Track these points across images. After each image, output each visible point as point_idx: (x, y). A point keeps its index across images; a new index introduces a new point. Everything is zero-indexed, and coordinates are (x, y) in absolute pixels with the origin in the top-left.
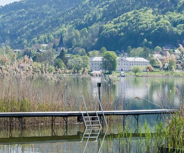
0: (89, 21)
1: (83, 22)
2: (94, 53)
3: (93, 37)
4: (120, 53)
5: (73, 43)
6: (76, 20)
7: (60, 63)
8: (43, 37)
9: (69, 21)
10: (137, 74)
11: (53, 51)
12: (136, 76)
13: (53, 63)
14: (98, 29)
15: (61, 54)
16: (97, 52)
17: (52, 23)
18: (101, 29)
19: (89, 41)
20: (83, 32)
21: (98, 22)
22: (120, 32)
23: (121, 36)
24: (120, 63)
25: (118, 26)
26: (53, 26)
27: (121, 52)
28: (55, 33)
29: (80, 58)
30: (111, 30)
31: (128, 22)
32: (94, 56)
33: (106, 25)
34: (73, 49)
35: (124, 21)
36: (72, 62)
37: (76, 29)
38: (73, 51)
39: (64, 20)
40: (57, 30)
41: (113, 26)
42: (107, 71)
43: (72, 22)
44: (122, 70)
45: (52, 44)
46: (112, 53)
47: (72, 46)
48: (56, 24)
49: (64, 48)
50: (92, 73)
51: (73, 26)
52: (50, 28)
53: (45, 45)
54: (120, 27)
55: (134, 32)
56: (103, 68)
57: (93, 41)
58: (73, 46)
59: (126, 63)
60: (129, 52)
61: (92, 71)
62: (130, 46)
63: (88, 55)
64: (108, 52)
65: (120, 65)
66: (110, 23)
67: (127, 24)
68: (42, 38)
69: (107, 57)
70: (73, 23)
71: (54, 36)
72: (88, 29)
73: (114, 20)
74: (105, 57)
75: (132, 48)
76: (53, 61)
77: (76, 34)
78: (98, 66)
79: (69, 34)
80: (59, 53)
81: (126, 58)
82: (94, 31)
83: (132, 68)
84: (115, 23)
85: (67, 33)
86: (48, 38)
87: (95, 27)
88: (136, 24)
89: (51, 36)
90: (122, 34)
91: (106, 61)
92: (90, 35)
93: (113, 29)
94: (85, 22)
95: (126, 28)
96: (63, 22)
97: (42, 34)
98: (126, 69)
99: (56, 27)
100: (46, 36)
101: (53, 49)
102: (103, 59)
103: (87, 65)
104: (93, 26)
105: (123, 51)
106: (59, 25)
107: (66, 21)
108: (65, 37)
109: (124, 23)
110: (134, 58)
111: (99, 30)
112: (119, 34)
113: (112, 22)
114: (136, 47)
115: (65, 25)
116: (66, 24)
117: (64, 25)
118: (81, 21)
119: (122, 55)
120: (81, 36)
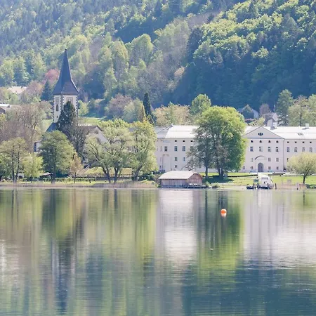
0: (158, 13)
1: (137, 17)
2: (172, 113)
3: (170, 61)
4: (256, 114)
5: (105, 82)
6: (116, 8)
7: (58, 146)
8: (10, 62)
9: (96, 12)
10: (309, 181)
11: (41, 107)
12: (308, 187)
13: (39, 145)
14: (186, 37)
15: (62, 115)
16: (180, 110)
17: (41, 18)
18: (196, 37)
19: (158, 77)
20: (136, 47)
21: (185, 15)
22: (255, 46)
23: (257, 58)
24: (256, 145)
25: (250, 27)
26: (44, 29)
27: (258, 111)
28: (51, 52)
29: (125, 131)
30: (226, 41)
31: (283, 13)
32: (171, 121)
33: (212, 25)
34: (106, 102)
35: (270, 12)
36: (99, 141)
37: (115, 37)
38: (107, 108)
39: (80, 10)
40: (56, 41)
41: (233, 27)
42: (213, 172)
43: (104, 16)
44: (261, 168)
45: (40, 87)
46: (229, 114)
47: (103, 91)
48: (52, 21)
49: (74, 97)
50: (163, 177)
51: (107, 29)
52: (34, 35)
53: (17, 90)
54: (255, 31)
55: (301, 46)
56: (200, 160)
57: (171, 76)
58: (106, 94)
59: (273, 145)
60: (283, 111)
61: (163, 172)
62: (287, 91)
63: (153, 120)
64: (217, 108)
65: (256, 152)
66: (225, 17)
67: (278, 20)
68: (8, 66)
69: (214, 125)
70: (106, 21)
71: (48, 61)
72: (154, 37)
73: (236, 7)
74: (204, 126)
75: (295, 96)
76: (37, 138)
77: (115, 53)
78: (184, 154)
79: (93, 55)
80: (58, 113)
81: (273, 128)
82: (173, 44)
83: (294, 159)
84: (241, 17)
85: (88, 52)
86: (29, 67)
87: (176, 32)
88: (307, 20)
89: (39, 61)
90: (263, 52)
91: (208, 140)
92: (161, 56)
93: (235, 38)
94: (144, 15)
95: (275, 32)
96: (75, 17)
97: (8, 54)
98: (273, 164)
99: (52, 32)
100: (22, 60)
101: (44, 102)
102: (200, 133)
103: (146, 153)
104: (170, 29)
105: (265, 106)
106: (62, 26)
107: (85, 12)
108: (81, 64)
109: (269, 19)
110: (299, 129)
111: (190, 39)
112: (254, 54)
113: (231, 15)
114: (308, 95)
115: (80, 24)
116: (85, 23)
117: (78, 27)
118: (132, 14)
119: (263, 119)
120: (133, 61)
